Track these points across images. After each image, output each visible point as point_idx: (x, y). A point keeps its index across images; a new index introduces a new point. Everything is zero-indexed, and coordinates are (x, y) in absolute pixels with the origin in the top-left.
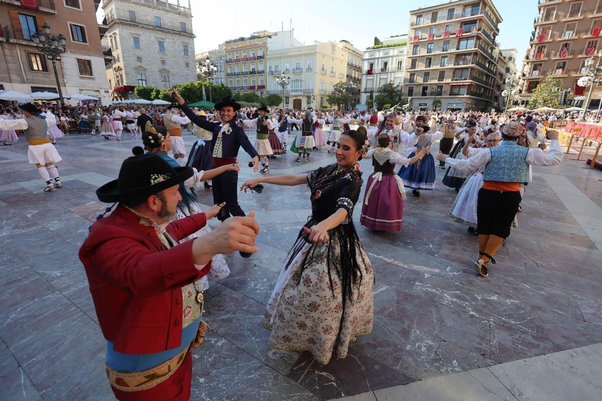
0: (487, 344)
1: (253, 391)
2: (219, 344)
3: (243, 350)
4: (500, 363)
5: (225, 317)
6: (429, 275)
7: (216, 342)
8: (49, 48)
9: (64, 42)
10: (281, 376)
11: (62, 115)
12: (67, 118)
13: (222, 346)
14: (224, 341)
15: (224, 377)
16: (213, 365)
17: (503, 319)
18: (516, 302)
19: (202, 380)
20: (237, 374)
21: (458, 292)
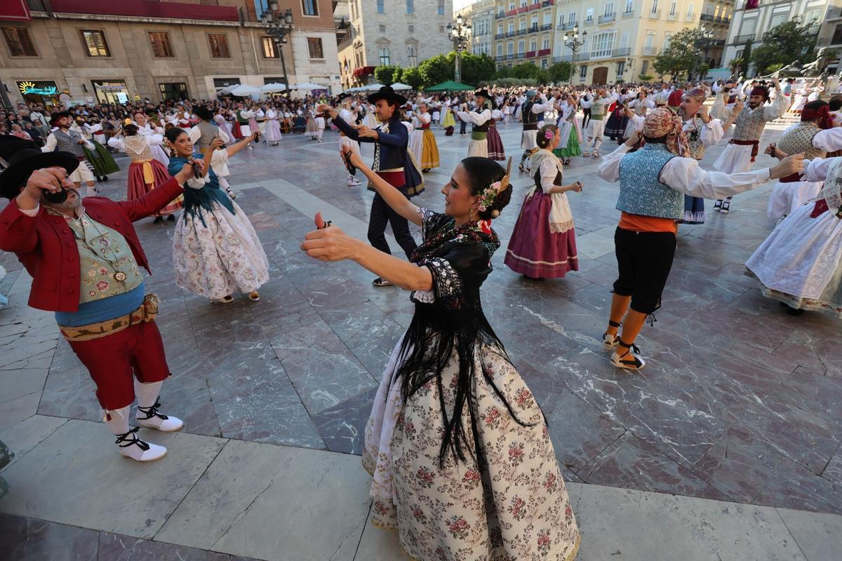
0: (589, 456)
1: (272, 422)
2: (275, 372)
3: (292, 383)
4: (585, 483)
5: (298, 348)
6: (591, 351)
7: (274, 369)
8: (276, 29)
9: (289, 19)
10: (307, 416)
11: (286, 111)
12: (291, 113)
13: (277, 374)
14: (281, 370)
15: (258, 402)
16: (256, 389)
17: (655, 433)
18: (707, 416)
19: (238, 399)
20: (271, 403)
21: (616, 382)
